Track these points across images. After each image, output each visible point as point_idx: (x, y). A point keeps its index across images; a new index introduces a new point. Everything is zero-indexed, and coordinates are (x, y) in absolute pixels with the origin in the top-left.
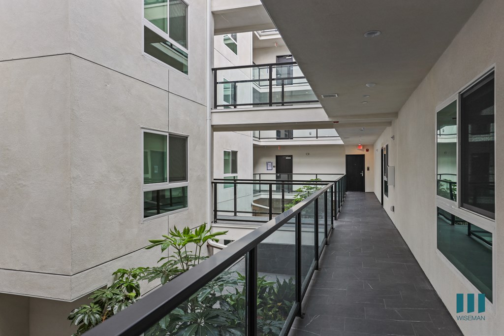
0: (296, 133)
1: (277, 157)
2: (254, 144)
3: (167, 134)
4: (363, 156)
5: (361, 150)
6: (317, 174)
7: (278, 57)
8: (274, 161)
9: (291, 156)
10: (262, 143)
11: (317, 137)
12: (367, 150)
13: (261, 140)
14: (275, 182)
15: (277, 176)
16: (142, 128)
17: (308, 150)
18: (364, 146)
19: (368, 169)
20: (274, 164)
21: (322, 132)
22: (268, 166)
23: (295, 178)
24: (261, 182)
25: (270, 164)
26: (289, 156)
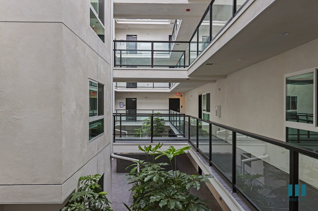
0: (139, 84)
1: (126, 99)
2: (115, 91)
3: (97, 83)
4: (179, 99)
5: (178, 95)
6: (153, 110)
7: (127, 35)
8: (124, 101)
9: (136, 99)
10: (119, 90)
11: (153, 87)
12: (181, 96)
13: (118, 88)
14: (125, 115)
15: (126, 111)
16: (89, 78)
17: (147, 95)
18: (179, 93)
19: (182, 107)
20: (125, 104)
21: (156, 84)
22: (121, 104)
23: (138, 112)
24: (117, 115)
25: (122, 103)
26: (135, 99)
